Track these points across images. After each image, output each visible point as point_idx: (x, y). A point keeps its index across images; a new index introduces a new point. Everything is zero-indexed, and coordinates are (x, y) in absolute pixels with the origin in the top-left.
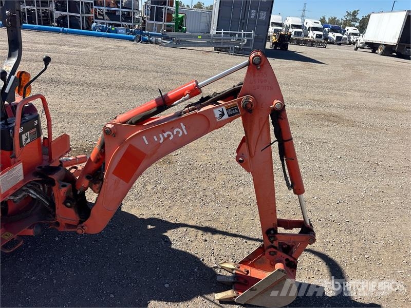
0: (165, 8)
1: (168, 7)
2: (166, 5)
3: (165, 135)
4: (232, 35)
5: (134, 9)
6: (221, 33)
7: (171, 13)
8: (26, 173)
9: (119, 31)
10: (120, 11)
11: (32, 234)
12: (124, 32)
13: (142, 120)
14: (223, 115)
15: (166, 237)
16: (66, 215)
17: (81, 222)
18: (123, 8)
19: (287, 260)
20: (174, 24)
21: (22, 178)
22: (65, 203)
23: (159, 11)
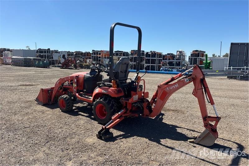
0: (199, 58)
1: (201, 58)
2: (199, 57)
3: (173, 87)
4: (238, 69)
5: (182, 60)
6: (231, 68)
7: (202, 60)
8: (139, 99)
9: (174, 71)
10: (175, 61)
11: (137, 116)
12: (176, 71)
13: (167, 83)
14: (187, 81)
15: (176, 129)
16: (146, 111)
17: (150, 114)
18: (176, 60)
19: (211, 128)
20: (204, 66)
21: (137, 99)
22: (146, 108)
23: (195, 60)
